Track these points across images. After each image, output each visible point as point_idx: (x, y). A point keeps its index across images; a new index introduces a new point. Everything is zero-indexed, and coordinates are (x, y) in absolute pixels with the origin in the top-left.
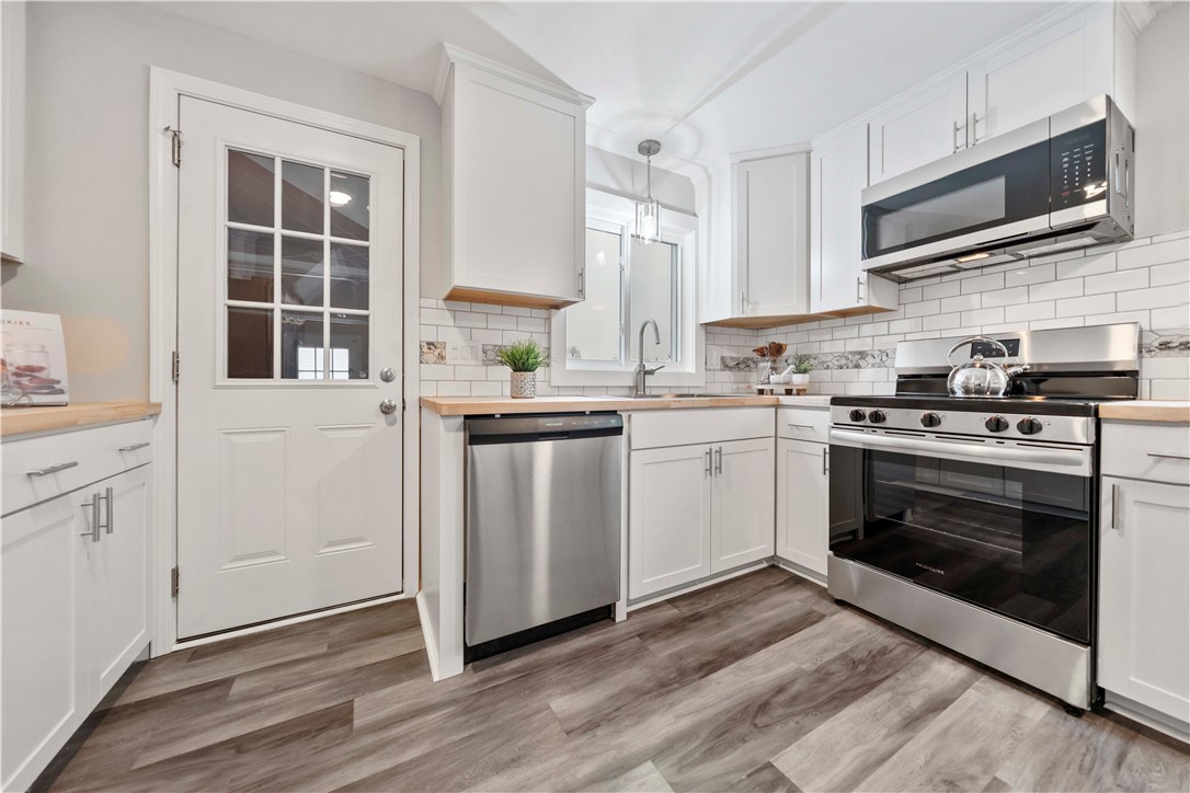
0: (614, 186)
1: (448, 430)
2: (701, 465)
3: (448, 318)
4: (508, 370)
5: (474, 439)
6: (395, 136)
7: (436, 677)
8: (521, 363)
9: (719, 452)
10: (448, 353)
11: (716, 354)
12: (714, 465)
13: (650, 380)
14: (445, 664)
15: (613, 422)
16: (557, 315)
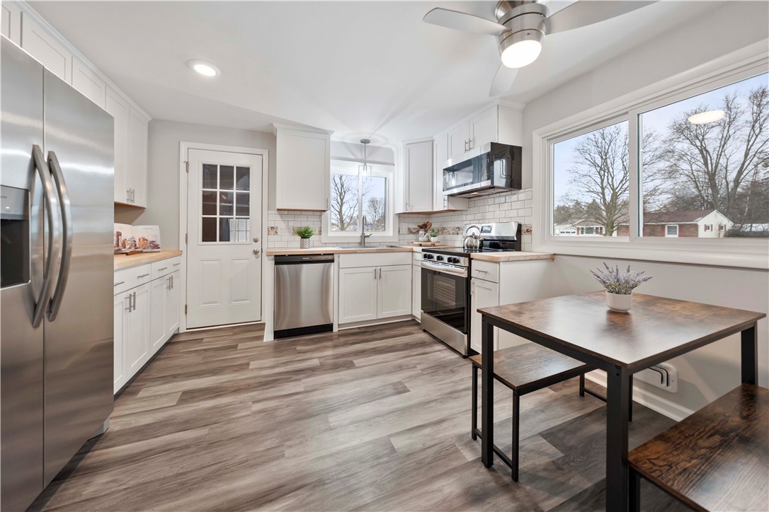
0: (352, 157)
1: (268, 260)
2: (372, 275)
3: (278, 217)
4: (300, 237)
5: (277, 263)
6: (259, 151)
7: (264, 341)
8: (305, 234)
9: (380, 270)
10: (279, 231)
11: (405, 227)
12: (378, 275)
13: (367, 240)
14: (268, 336)
15: (330, 257)
16: (324, 215)
